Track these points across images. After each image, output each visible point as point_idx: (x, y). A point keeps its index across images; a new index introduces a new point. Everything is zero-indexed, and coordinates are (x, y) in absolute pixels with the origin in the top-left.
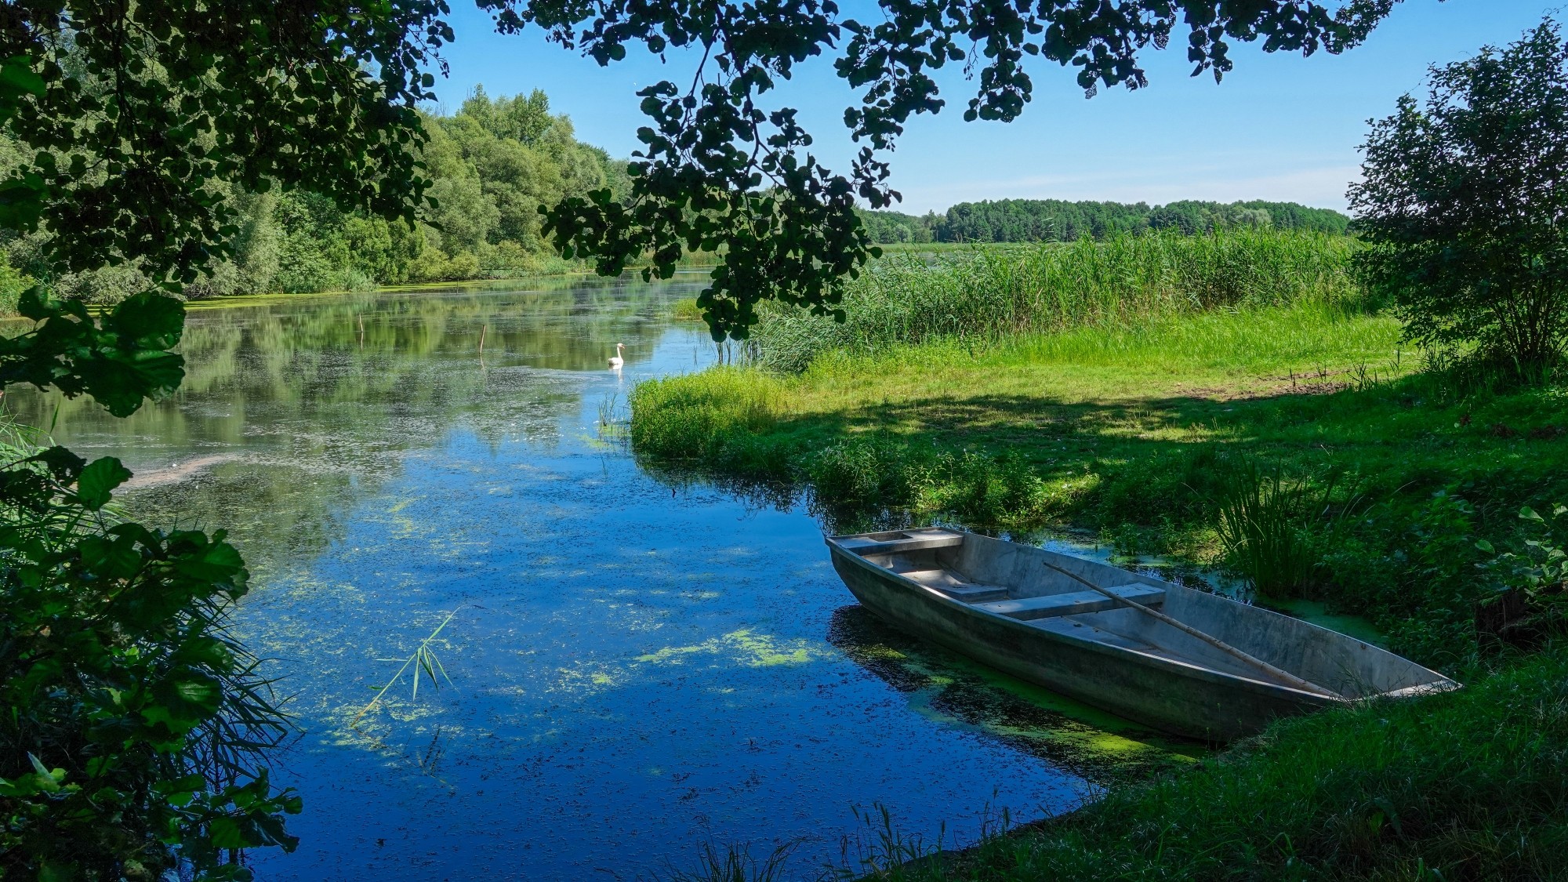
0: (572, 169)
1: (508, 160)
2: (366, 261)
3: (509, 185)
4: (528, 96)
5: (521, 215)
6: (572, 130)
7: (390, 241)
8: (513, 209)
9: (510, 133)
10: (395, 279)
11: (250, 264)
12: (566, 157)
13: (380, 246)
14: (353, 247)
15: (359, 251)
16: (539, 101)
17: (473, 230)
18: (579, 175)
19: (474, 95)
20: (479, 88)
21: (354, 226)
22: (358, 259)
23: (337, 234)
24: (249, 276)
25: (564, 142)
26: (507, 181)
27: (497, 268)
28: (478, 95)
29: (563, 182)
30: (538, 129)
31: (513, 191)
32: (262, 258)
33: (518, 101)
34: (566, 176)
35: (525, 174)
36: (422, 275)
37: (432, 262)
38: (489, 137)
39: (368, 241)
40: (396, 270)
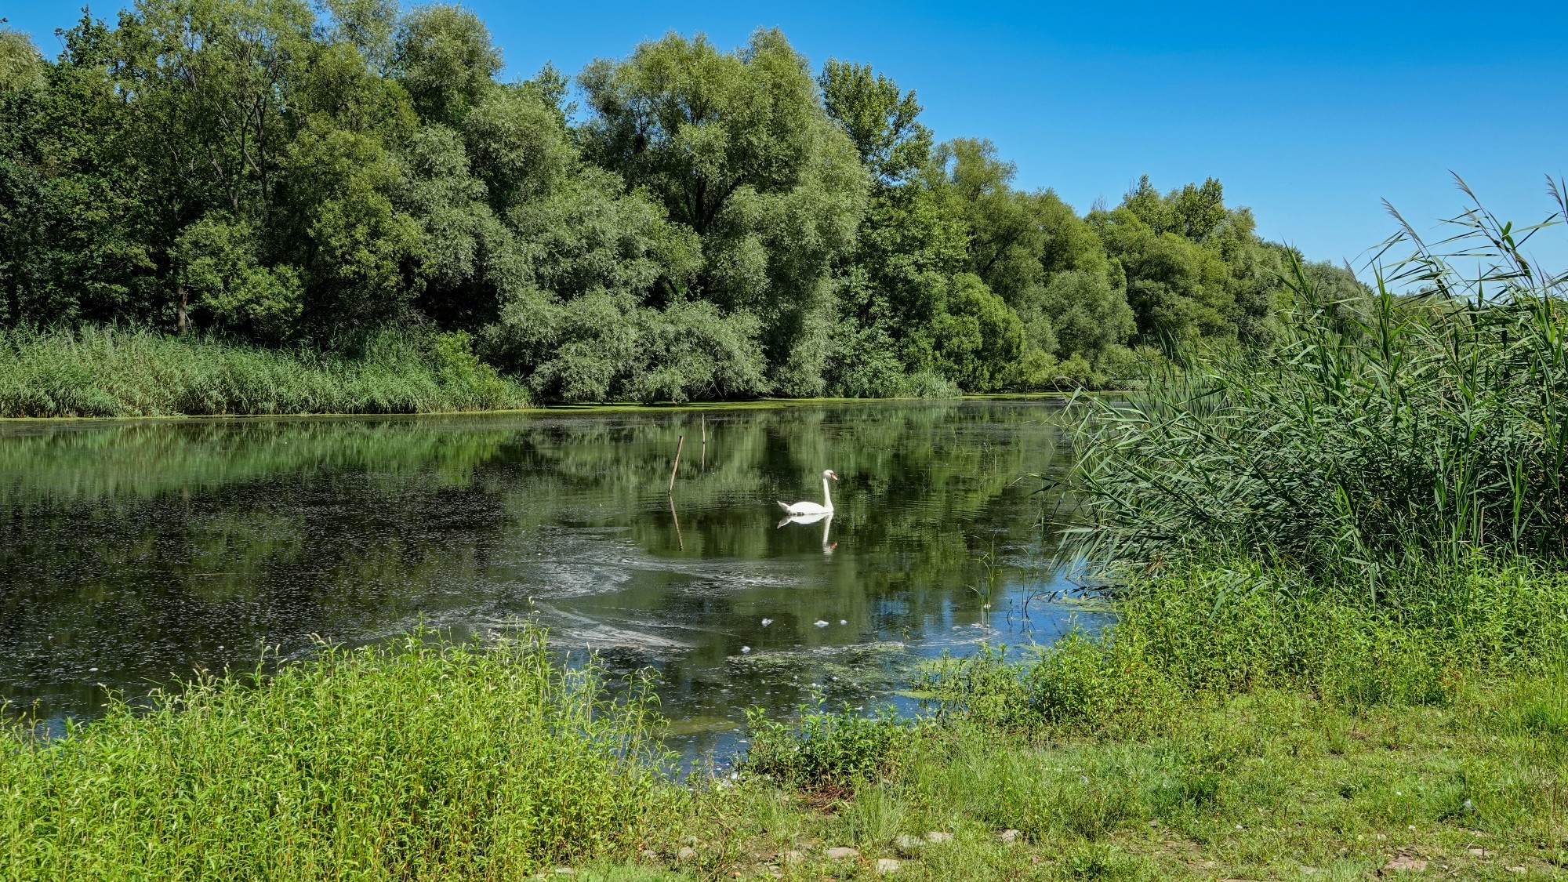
0: (1248, 269)
1: (1163, 256)
2: (950, 363)
3: (1162, 285)
4: (1199, 186)
5: (1173, 318)
6: (1253, 224)
7: (980, 340)
8: (1165, 312)
9: (1174, 228)
10: (985, 386)
11: (791, 361)
12: (1242, 254)
13: (968, 346)
14: (938, 346)
15: (944, 351)
16: (1213, 192)
17: (1098, 331)
18: (1257, 275)
19: (1138, 188)
20: (1144, 179)
21: (941, 322)
22: (941, 361)
23: (922, 332)
24: (788, 375)
25: (1240, 238)
26: (1161, 280)
27: (1133, 378)
28: (1143, 187)
29: (1235, 283)
30: (1209, 224)
31: (1166, 291)
32: (804, 354)
33: (1188, 192)
34: (1240, 276)
35: (1182, 272)
36: (1024, 383)
37: (1038, 367)
38: (1148, 232)
39: (955, 340)
40: (987, 375)
